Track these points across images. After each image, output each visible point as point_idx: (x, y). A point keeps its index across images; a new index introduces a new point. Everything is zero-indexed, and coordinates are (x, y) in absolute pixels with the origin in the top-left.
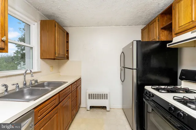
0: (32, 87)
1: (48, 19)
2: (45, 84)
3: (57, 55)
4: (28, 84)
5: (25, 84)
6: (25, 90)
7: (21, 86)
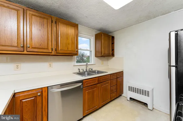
0: (89, 72)
1: (100, 32)
2: (96, 72)
3: (102, 54)
4: (88, 70)
5: (86, 70)
6: (86, 73)
7: (85, 71)
